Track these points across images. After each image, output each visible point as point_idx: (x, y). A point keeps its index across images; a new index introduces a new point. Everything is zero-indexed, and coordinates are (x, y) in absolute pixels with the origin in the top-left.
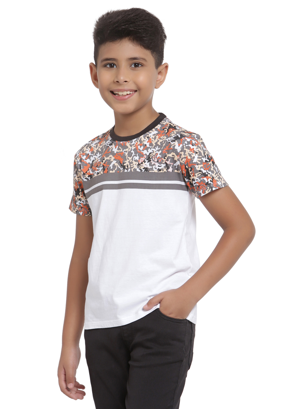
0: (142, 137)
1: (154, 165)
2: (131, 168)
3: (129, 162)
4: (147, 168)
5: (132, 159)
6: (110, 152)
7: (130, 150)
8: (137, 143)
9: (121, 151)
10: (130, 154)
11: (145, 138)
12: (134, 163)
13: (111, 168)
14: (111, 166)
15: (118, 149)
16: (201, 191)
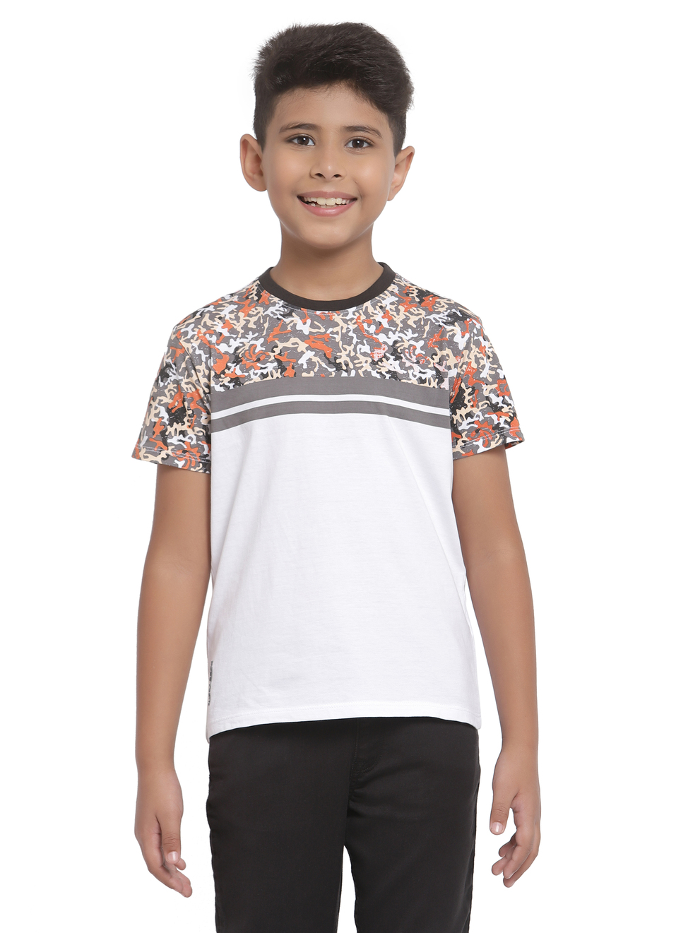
0: (368, 304)
1: (411, 368)
2: (357, 369)
3: (348, 355)
4: (395, 372)
5: (355, 350)
6: (291, 332)
7: (344, 331)
8: (359, 318)
9: (323, 330)
10: (347, 339)
11: (375, 309)
12: (362, 359)
13: (305, 366)
14: (303, 361)
15: (312, 326)
16: (481, 440)
